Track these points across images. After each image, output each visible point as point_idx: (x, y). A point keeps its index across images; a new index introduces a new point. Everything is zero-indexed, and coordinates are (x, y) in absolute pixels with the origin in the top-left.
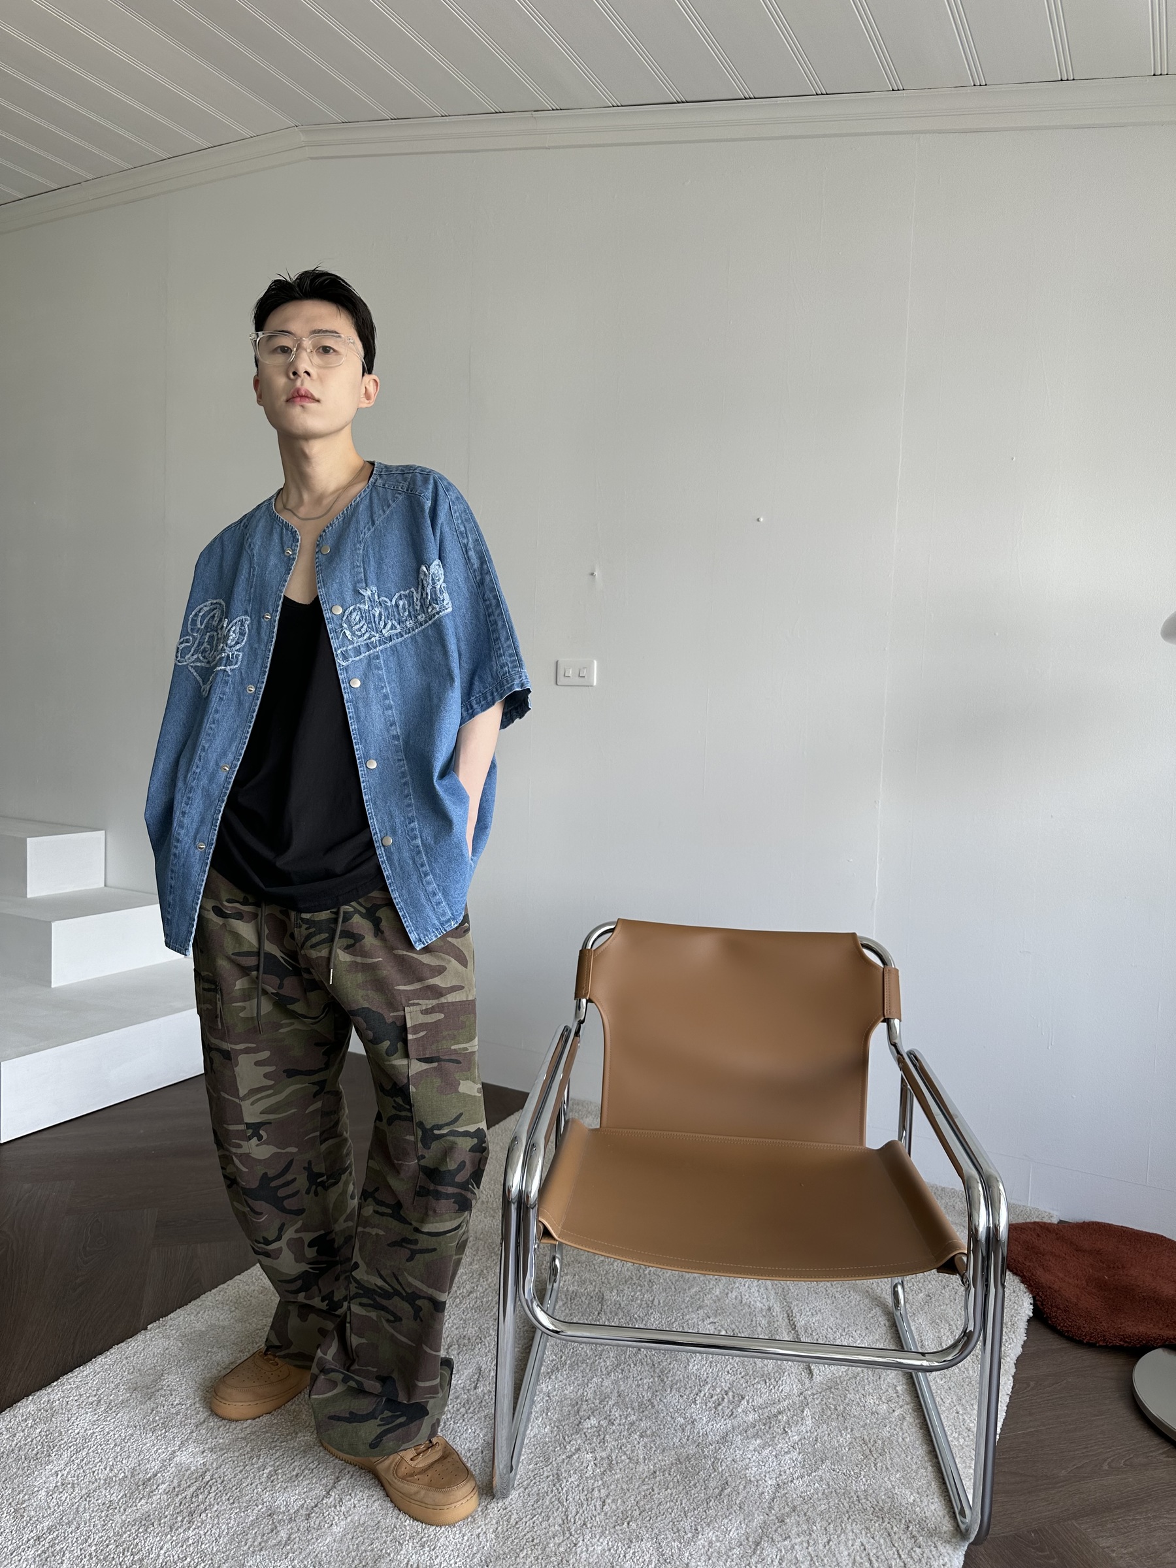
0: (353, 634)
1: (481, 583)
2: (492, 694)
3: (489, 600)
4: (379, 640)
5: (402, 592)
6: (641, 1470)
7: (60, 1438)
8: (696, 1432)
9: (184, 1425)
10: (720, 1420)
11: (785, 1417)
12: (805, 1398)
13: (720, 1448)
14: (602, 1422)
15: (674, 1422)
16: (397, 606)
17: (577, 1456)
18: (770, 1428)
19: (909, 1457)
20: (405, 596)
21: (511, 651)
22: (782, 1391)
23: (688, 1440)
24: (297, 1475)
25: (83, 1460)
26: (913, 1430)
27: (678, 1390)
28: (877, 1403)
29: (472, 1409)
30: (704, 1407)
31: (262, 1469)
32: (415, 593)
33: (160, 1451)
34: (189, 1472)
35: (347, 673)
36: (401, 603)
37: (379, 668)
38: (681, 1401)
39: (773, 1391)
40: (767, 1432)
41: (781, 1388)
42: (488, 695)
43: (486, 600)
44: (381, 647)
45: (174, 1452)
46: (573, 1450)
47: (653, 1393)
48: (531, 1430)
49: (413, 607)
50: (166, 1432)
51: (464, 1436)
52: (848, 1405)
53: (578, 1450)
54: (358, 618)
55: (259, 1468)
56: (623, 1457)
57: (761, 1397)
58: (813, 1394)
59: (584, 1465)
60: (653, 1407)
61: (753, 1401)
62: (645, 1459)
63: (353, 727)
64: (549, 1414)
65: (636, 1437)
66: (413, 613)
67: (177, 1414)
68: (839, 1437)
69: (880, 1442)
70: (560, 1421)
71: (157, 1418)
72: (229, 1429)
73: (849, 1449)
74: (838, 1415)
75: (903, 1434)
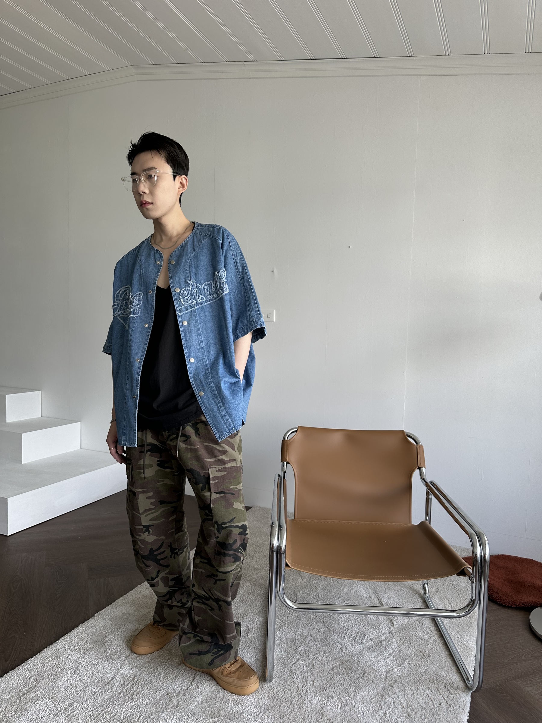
0: (184, 301)
1: (243, 278)
2: (247, 329)
3: (246, 286)
4: (196, 304)
5: (207, 283)
6: (327, 667)
7: (65, 665)
8: (348, 651)
9: (121, 657)
10: (357, 645)
11: (385, 643)
12: (392, 634)
13: (359, 657)
14: (306, 648)
15: (337, 647)
16: (204, 288)
17: (298, 663)
18: (379, 647)
19: (441, 657)
20: (208, 284)
21: (256, 310)
22: (382, 631)
23: (345, 654)
24: (176, 677)
25: (78, 675)
26: (441, 646)
27: (337, 633)
28: (423, 635)
29: (248, 645)
30: (349, 640)
31: (160, 675)
32: (213, 284)
33: (112, 669)
34: (127, 677)
35: (181, 318)
36: (206, 287)
37: (196, 317)
38: (339, 637)
39: (378, 632)
40: (378, 649)
41: (381, 630)
42: (245, 329)
43: (245, 286)
44: (197, 307)
45: (119, 669)
46: (296, 660)
47: (326, 635)
48: (276, 653)
49: (212, 290)
50: (113, 661)
51: (247, 657)
52: (411, 636)
53: (298, 660)
54: (187, 294)
55: (158, 674)
56: (318, 663)
57: (373, 634)
58: (395, 632)
59: (302, 666)
60: (327, 640)
61: (370, 636)
62: (328, 663)
63: (184, 343)
64: (282, 645)
65: (322, 654)
66: (211, 293)
67: (116, 652)
68: (410, 650)
69: (427, 651)
70: (288, 649)
71: (108, 655)
72: (141, 658)
73: (415, 655)
74: (407, 641)
75: (437, 648)
